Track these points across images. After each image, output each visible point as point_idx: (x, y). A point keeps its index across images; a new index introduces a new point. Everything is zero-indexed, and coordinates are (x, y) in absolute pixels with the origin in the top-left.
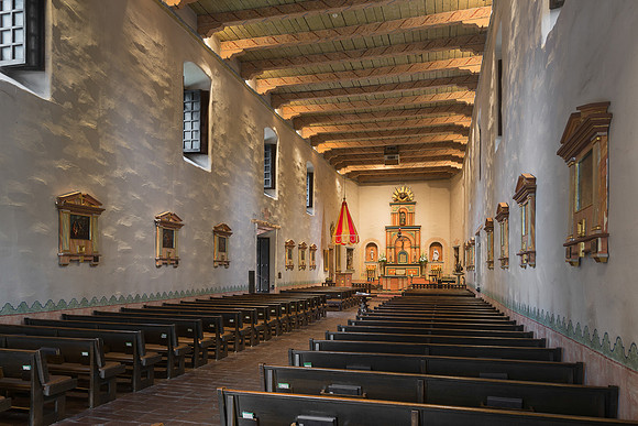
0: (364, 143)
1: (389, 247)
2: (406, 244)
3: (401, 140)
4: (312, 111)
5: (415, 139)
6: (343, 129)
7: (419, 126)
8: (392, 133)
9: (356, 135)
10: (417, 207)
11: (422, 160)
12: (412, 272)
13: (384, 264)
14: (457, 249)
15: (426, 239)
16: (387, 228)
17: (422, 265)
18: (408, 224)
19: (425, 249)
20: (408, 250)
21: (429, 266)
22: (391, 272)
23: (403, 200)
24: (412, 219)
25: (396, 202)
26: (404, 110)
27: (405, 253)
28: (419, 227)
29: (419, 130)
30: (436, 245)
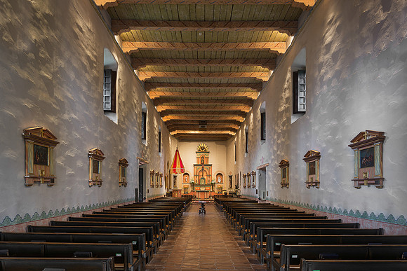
0: (189, 117)
1: (195, 175)
2: (205, 174)
3: (209, 117)
4: (167, 95)
5: (217, 117)
6: (181, 108)
7: (222, 110)
8: (206, 113)
9: (186, 112)
10: (210, 154)
11: (216, 129)
12: (208, 188)
13: (193, 184)
14: (231, 177)
15: (214, 171)
16: (194, 165)
17: (213, 185)
18: (205, 163)
19: (214, 177)
20: (205, 177)
21: (216, 185)
22: (197, 188)
23: (202, 150)
24: (207, 162)
25: (199, 152)
26: (217, 100)
27: (204, 179)
28: (211, 165)
29: (221, 113)
30: (219, 174)
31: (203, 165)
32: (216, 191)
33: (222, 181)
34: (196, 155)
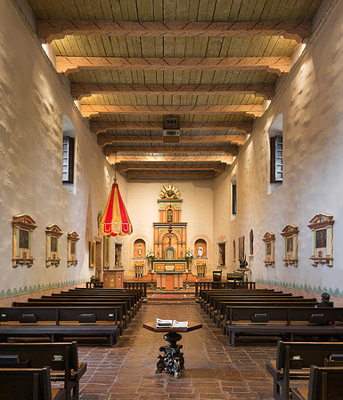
1: (157, 243)
2: (173, 240)
10: (183, 204)
12: (180, 267)
13: (152, 260)
14: (222, 246)
15: (191, 235)
16: (155, 225)
17: (188, 260)
18: (175, 220)
19: (190, 246)
20: (175, 247)
21: (195, 262)
22: (160, 267)
23: (170, 198)
24: (178, 217)
25: (164, 200)
27: (172, 249)
28: (185, 224)
30: (201, 241)
31: (170, 224)
32: (195, 273)
33: (205, 254)
34: (157, 207)
